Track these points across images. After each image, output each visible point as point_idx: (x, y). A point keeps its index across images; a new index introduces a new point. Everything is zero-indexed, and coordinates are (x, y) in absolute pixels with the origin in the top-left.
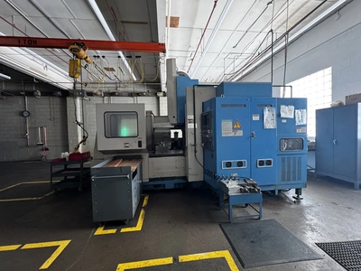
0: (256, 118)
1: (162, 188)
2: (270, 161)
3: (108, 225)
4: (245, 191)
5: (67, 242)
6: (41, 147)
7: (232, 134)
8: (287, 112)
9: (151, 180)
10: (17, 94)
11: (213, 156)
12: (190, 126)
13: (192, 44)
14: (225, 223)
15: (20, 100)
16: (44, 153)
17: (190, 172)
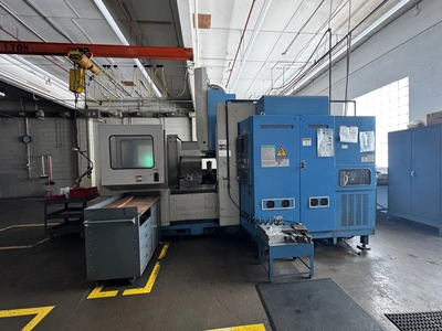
0: (307, 143)
1: (187, 234)
2: (326, 200)
3: (107, 285)
4: (291, 240)
5: (48, 309)
6: (44, 181)
7: (276, 164)
8: (348, 135)
9: (172, 223)
10: (16, 115)
11: (251, 193)
12: (222, 153)
13: (229, 50)
14: (263, 283)
15: (19, 122)
16: (49, 188)
17: (222, 213)
